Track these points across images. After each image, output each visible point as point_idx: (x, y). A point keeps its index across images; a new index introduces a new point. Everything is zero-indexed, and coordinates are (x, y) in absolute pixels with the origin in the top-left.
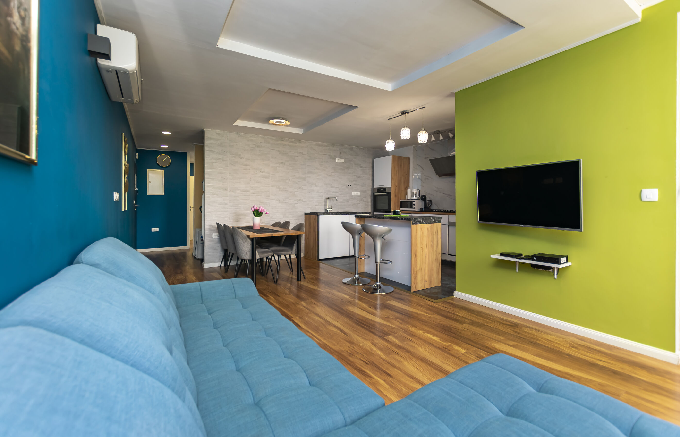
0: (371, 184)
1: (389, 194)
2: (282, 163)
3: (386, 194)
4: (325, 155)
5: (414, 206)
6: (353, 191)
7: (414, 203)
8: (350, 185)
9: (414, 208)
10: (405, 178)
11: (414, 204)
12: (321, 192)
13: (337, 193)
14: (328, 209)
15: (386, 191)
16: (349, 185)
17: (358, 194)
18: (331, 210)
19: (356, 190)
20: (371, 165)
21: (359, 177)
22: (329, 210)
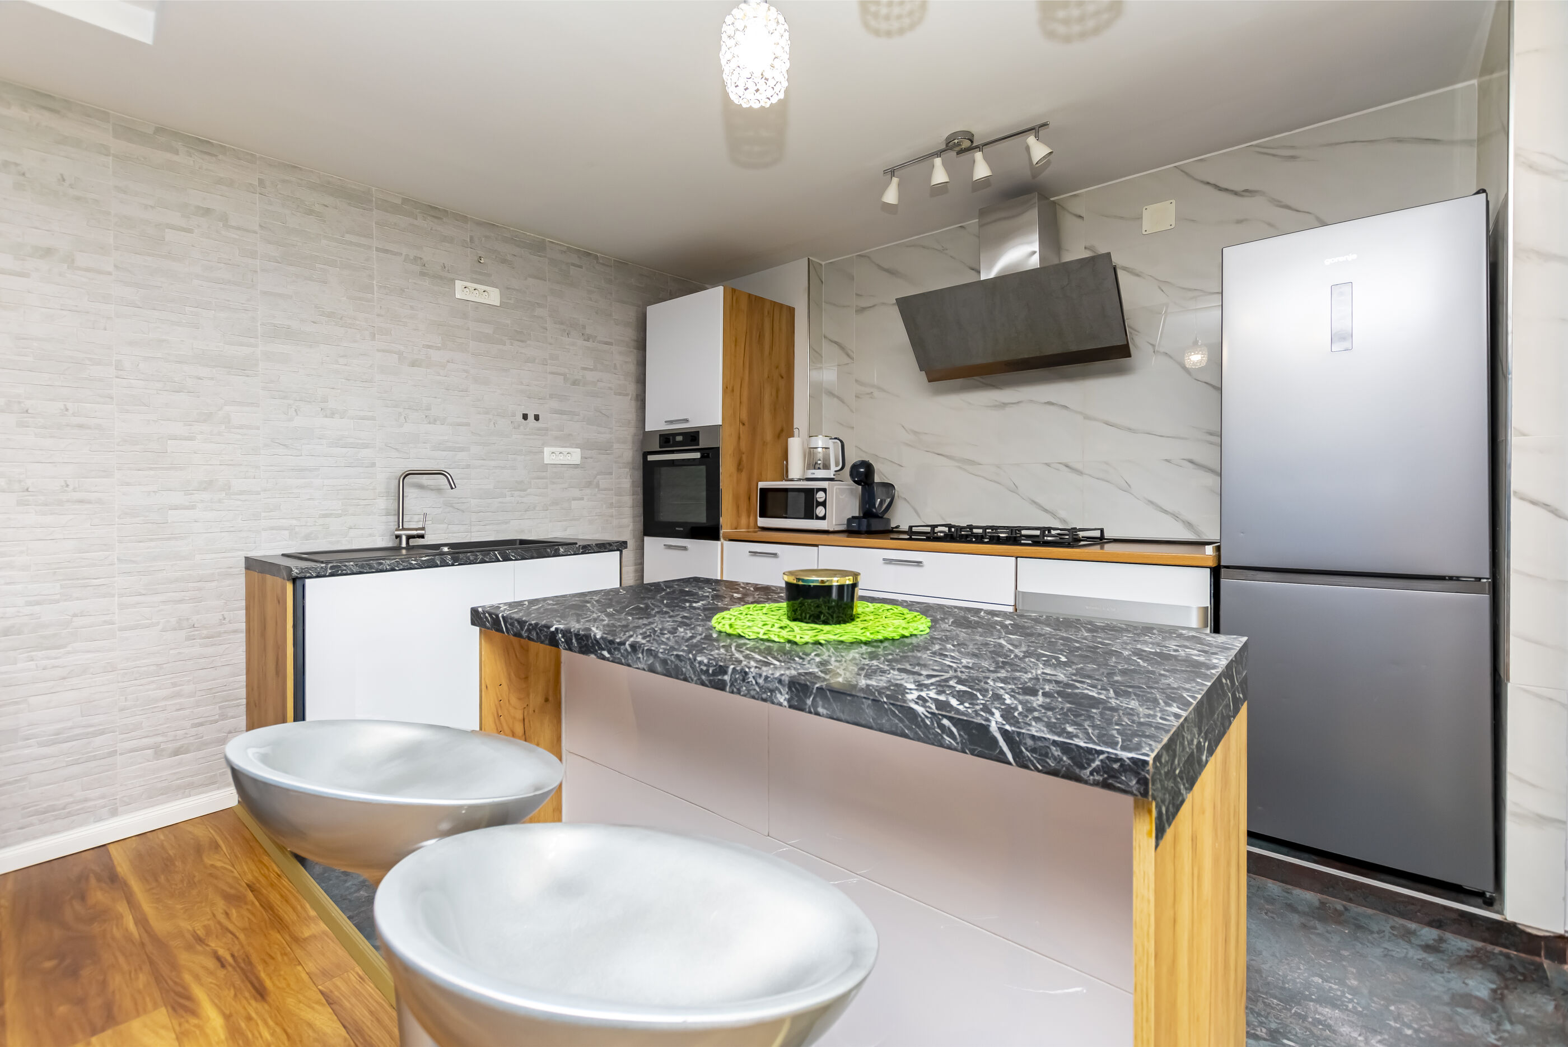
0: (632, 416)
1: (711, 457)
2: (48, 252)
3: (697, 455)
4: (386, 251)
5: (820, 511)
6: (545, 444)
7: (820, 496)
8: (531, 417)
9: (824, 518)
10: (778, 391)
11: (821, 500)
12: (366, 446)
13: (462, 449)
14: (403, 529)
15: (698, 445)
16: (525, 417)
17: (575, 456)
18: (422, 537)
19: (566, 440)
20: (630, 334)
21: (575, 383)
22: (409, 537)
